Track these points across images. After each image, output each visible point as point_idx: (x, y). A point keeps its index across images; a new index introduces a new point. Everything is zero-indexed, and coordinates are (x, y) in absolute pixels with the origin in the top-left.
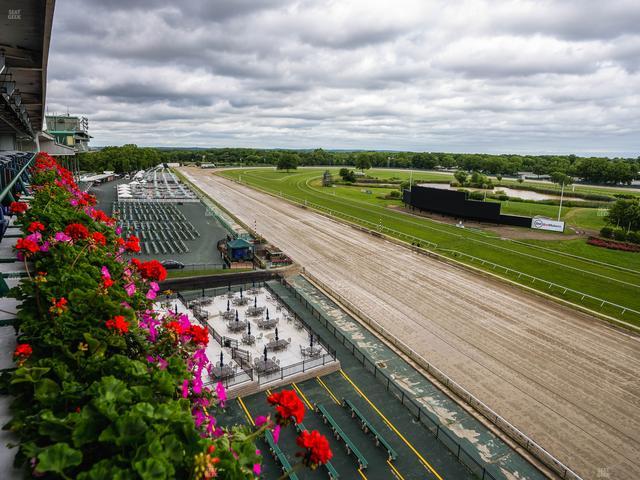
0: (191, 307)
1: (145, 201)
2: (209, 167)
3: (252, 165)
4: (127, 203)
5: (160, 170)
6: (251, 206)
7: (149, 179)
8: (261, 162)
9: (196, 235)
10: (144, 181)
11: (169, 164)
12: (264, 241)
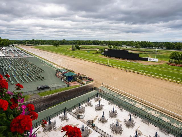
1: (11, 57)
2: (29, 46)
3: (43, 45)
4: (4, 59)
5: (11, 47)
6: (54, 58)
7: (9, 49)
10: (7, 50)
11: (14, 45)
12: (73, 71)
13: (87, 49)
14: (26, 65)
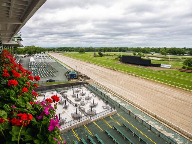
0: (60, 93)
1: (39, 62)
3: (71, 52)
4: (33, 63)
5: (42, 54)
7: (39, 56)
8: (73, 51)
9: (57, 71)
10: (38, 56)
11: (45, 52)
12: (80, 73)
13: (110, 56)
14: (47, 68)
